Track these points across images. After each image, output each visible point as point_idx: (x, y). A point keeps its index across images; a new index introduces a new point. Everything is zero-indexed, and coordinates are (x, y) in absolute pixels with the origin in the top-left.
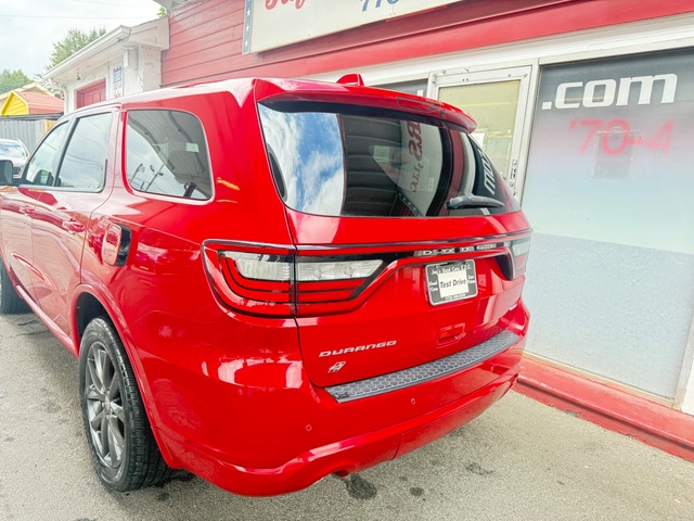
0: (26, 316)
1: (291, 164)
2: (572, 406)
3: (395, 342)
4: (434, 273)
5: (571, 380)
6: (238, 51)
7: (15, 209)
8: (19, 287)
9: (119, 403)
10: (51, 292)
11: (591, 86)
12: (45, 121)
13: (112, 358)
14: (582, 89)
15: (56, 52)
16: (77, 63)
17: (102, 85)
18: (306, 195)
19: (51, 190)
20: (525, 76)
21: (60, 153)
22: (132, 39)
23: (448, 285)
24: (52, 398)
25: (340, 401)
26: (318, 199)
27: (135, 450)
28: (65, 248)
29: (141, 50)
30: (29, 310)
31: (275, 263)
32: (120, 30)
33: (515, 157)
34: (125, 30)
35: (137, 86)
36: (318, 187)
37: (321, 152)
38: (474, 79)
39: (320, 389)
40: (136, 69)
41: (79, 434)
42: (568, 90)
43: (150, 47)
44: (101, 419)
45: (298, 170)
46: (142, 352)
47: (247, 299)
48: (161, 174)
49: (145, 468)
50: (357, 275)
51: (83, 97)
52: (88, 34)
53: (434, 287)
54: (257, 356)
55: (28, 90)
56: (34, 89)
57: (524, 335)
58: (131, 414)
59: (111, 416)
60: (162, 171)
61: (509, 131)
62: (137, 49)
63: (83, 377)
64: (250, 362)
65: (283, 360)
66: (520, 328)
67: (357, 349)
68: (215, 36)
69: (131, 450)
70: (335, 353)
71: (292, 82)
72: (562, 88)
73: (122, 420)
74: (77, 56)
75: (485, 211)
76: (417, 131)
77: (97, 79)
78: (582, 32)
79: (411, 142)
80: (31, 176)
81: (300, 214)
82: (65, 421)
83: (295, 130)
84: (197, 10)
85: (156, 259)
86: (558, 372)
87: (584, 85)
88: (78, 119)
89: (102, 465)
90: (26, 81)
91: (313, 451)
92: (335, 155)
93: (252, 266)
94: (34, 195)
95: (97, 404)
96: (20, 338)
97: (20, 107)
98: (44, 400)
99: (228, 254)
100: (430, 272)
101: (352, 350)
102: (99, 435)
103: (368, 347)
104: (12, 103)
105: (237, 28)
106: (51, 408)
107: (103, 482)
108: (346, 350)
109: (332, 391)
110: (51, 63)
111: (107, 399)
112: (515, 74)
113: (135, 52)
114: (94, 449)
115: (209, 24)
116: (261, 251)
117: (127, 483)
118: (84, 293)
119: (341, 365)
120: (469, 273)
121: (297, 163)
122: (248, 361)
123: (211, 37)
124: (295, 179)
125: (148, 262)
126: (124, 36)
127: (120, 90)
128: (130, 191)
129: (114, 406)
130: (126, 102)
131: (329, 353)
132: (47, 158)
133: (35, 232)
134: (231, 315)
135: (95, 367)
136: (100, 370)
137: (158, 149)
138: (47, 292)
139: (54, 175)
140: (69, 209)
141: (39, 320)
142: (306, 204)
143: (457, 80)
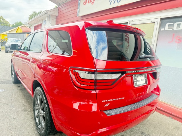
0: (20, 84)
1: (94, 46)
2: (171, 115)
3: (124, 98)
4: (135, 77)
5: (170, 108)
6: (76, 16)
7: (18, 56)
8: (18, 77)
9: (44, 111)
10: (26, 78)
11: (176, 24)
12: (26, 34)
13: (42, 99)
14: (173, 25)
15: (29, 17)
16: (34, 20)
17: (41, 25)
18: (99, 54)
19: (27, 52)
20: (156, 21)
21: (30, 42)
22: (49, 13)
23: (139, 81)
24: (26, 107)
25: (108, 115)
26: (102, 55)
27: (48, 125)
28: (30, 67)
29: (51, 16)
30: (20, 83)
31: (89, 74)
32: (46, 11)
33: (153, 43)
34: (47, 11)
35: (50, 25)
36: (101, 52)
37: (102, 42)
38: (141, 22)
39: (102, 111)
40: (50, 21)
41: (32, 118)
42: (169, 25)
43: (53, 15)
44: (38, 115)
45: (96, 47)
46: (51, 97)
47: (81, 84)
48: (56, 48)
49: (50, 130)
50: (114, 78)
51: (36, 28)
52: (38, 12)
53: (135, 81)
54: (83, 101)
55: (23, 26)
56: (24, 26)
57: (159, 95)
58: (47, 115)
59: (41, 114)
60: (56, 47)
61: (151, 37)
62: (50, 16)
63: (34, 103)
64: (82, 103)
65: (91, 103)
66: (158, 93)
67: (113, 100)
68: (70, 12)
69: (47, 125)
70: (107, 101)
71: (95, 22)
72: (167, 25)
73: (45, 116)
74: (34, 18)
75: (149, 59)
76: (127, 35)
77: (40, 23)
78: (173, 9)
79: (126, 39)
80: (22, 48)
81: (97, 60)
82: (29, 114)
83: (95, 36)
84: (65, 5)
85: (54, 70)
86: (165, 105)
87: (174, 24)
88: (35, 33)
89: (39, 128)
90: (22, 24)
91: (99, 130)
92: (106, 43)
93: (83, 75)
94: (23, 53)
95: (37, 111)
96: (18, 90)
97: (20, 31)
98: (24, 108)
99: (77, 71)
100: (134, 77)
101: (112, 100)
102: (38, 119)
103: (116, 99)
104: (18, 30)
105: (76, 10)
106: (25, 110)
107: (39, 132)
108: (110, 100)
109: (105, 112)
110: (28, 20)
111: (40, 109)
112: (153, 21)
113: (49, 16)
114: (36, 123)
115: (68, 9)
116: (86, 70)
117: (45, 134)
118: (35, 80)
119: (108, 104)
120: (145, 77)
121: (96, 45)
122: (81, 103)
123: (69, 12)
124: (95, 50)
125: (52, 71)
126: (46, 12)
127: (45, 26)
128: (49, 53)
129: (42, 112)
130: (48, 29)
131: (105, 101)
132: (27, 44)
133: (23, 62)
134: (77, 89)
135: (37, 100)
136: (39, 102)
137: (55, 41)
138: (25, 78)
139: (28, 48)
140: (32, 57)
141: (23, 86)
142: (99, 57)
143: (136, 23)
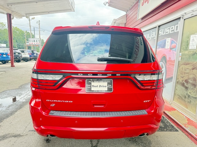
3: (72, 101)
4: (90, 82)
22: (117, 22)
23: (96, 86)
34: (115, 20)
38: (195, 14)
43: (122, 23)
53: (89, 86)
67: (58, 101)
70: (51, 101)
101: (56, 101)
103: (62, 101)
119: (54, 105)
120: (108, 84)
131: (49, 100)
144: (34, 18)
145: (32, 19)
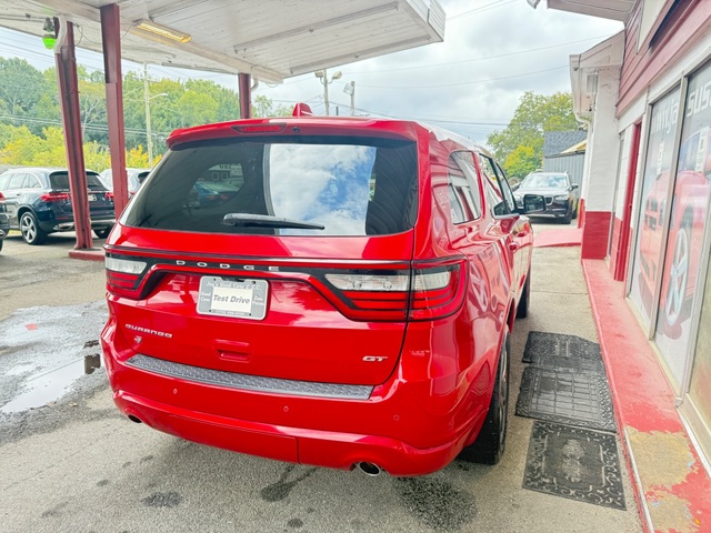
3: (170, 335)
23: (224, 299)
25: (128, 361)
34: (574, 59)
53: (206, 297)
67: (145, 330)
70: (133, 328)
101: (142, 330)
103: (152, 331)
119: (139, 339)
120: (257, 294)
126: (576, 64)
131: (130, 326)
144: (340, 74)
145: (334, 78)
